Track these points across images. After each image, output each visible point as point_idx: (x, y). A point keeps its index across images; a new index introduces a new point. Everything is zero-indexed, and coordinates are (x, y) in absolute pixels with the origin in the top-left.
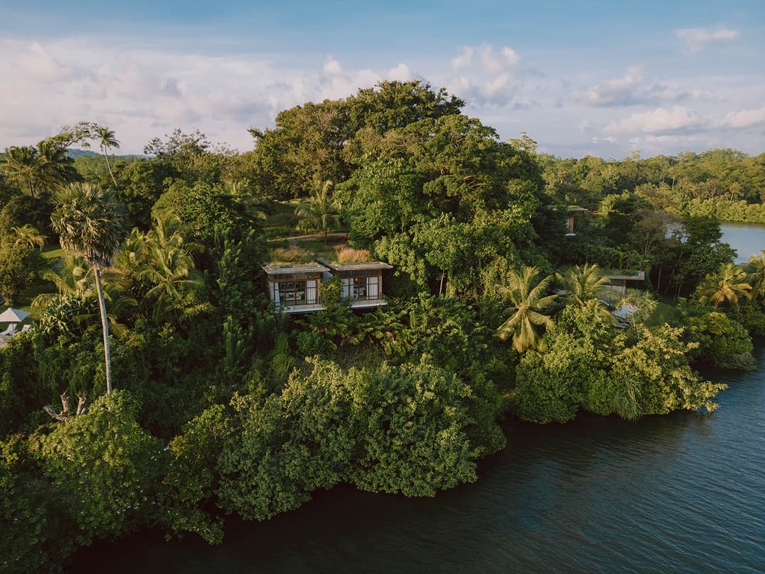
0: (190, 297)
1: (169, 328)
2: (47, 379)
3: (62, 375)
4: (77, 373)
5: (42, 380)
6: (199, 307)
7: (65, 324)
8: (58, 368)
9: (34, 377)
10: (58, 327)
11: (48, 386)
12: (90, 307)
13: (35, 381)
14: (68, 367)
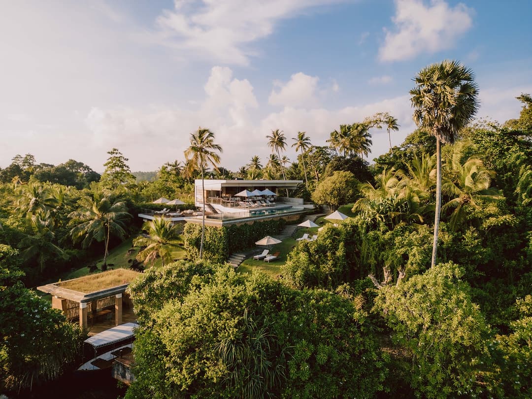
0: (492, 209)
1: (473, 232)
2: (368, 256)
3: (379, 256)
4: (393, 255)
5: (363, 257)
6: (502, 218)
7: (382, 216)
8: (377, 249)
9: (358, 254)
10: (376, 219)
11: (369, 261)
12: (402, 207)
13: (359, 257)
14: (384, 250)
